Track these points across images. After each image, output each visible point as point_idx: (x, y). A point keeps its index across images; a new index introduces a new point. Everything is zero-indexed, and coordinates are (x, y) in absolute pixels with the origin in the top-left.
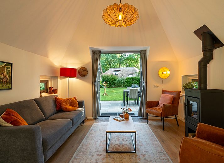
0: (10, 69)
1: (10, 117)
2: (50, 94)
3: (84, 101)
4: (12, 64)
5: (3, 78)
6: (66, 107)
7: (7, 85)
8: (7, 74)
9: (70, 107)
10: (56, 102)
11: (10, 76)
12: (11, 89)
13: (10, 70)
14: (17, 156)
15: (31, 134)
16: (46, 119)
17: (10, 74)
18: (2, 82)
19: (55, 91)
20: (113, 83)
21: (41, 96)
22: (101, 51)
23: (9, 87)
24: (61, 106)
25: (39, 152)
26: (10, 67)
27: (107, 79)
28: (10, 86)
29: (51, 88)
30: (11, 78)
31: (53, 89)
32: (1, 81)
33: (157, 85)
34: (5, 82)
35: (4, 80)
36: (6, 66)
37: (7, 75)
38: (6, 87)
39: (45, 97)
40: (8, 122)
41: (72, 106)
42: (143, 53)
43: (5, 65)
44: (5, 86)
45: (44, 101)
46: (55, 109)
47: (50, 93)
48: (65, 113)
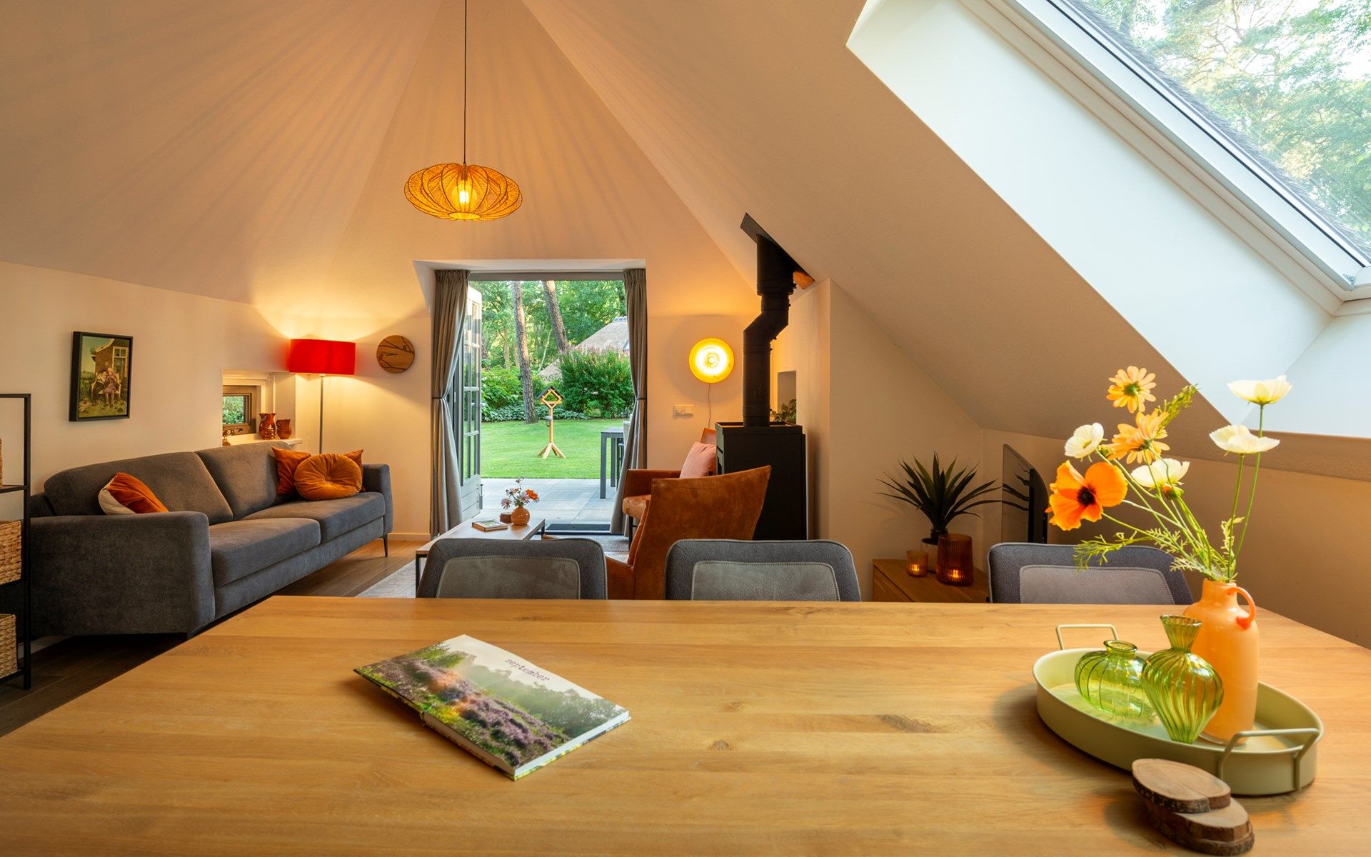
0: (126, 357)
1: (130, 491)
2: (263, 438)
3: (387, 467)
4: (130, 339)
5: (107, 384)
6: (313, 486)
7: (115, 406)
8: (118, 371)
9: (328, 486)
10: (277, 467)
11: (124, 378)
12: (127, 416)
13: (124, 359)
14: (146, 584)
15: (180, 531)
16: (237, 517)
17: (126, 370)
18: (104, 395)
19: (284, 428)
20: (621, 395)
21: (226, 444)
22: (467, 272)
23: (120, 410)
24: (294, 481)
25: (202, 580)
26: (127, 349)
27: (590, 374)
28: (124, 407)
29: (267, 418)
30: (127, 382)
31: (275, 420)
32: (101, 392)
33: (688, 407)
34: (110, 395)
35: (108, 390)
36: (114, 348)
37: (117, 375)
38: (113, 412)
39: (239, 447)
40: (122, 502)
41: (335, 482)
42: (635, 280)
43: (113, 345)
44: (111, 406)
45: (232, 459)
46: (273, 490)
47: (264, 434)
48: (305, 504)
